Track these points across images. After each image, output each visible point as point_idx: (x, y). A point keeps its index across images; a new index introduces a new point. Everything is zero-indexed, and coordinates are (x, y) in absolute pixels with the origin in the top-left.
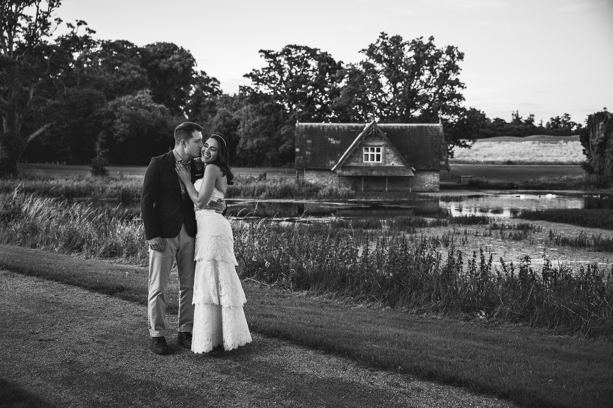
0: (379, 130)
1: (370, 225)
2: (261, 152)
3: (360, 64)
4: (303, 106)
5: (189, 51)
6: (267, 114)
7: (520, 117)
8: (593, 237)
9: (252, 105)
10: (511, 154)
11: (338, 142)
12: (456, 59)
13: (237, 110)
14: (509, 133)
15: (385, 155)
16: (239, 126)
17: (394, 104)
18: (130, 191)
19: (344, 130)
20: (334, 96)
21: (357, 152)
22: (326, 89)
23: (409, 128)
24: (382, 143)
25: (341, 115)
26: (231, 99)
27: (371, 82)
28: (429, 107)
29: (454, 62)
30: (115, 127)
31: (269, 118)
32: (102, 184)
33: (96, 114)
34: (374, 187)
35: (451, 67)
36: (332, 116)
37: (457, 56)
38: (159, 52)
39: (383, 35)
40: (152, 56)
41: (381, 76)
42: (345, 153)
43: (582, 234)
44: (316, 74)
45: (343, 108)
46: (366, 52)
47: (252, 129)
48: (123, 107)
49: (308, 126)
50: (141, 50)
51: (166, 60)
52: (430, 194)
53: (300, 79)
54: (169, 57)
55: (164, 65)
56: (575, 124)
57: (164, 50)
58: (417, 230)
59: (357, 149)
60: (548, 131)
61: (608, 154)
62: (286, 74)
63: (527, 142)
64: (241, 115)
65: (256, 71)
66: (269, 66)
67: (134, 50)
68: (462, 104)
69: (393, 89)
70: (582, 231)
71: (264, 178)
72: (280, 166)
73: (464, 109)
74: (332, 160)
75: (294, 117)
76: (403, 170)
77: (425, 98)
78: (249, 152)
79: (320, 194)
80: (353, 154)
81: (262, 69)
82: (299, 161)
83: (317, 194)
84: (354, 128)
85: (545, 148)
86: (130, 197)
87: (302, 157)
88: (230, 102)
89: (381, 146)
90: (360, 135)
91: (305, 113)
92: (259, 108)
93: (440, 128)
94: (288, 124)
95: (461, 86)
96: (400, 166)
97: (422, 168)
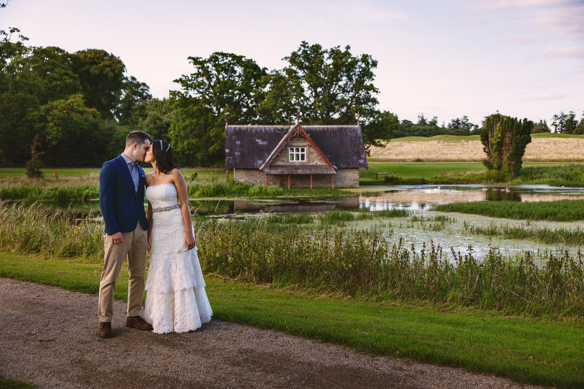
0: (303, 131)
1: (302, 220)
2: (191, 153)
3: (284, 70)
4: (230, 109)
5: (119, 57)
6: (196, 117)
7: (425, 119)
8: (502, 226)
9: (182, 109)
10: (419, 153)
11: (265, 143)
12: (370, 66)
13: (167, 113)
14: (416, 133)
15: (309, 154)
16: (169, 129)
17: (315, 108)
18: (66, 192)
19: (270, 131)
20: (260, 100)
21: (283, 151)
22: (252, 94)
23: (330, 130)
24: (306, 144)
25: (266, 118)
26: (160, 103)
27: (294, 87)
28: (347, 110)
29: (369, 69)
30: (48, 130)
31: (198, 121)
32: (38, 185)
33: (28, 118)
34: (299, 184)
35: (367, 73)
36: (257, 119)
37: (371, 63)
38: (89, 58)
39: (304, 44)
40: (82, 62)
41: (303, 81)
42: (272, 153)
43: (492, 224)
44: (242, 80)
45: (268, 111)
46: (289, 59)
47: (182, 131)
48: (55, 111)
49: (236, 128)
50: (71, 56)
51: (97, 66)
52: (352, 190)
53: (227, 84)
54: (100, 63)
55: (94, 70)
56: (473, 125)
57: (95, 56)
58: (346, 223)
59: (283, 149)
60: (450, 131)
61: (504, 152)
62: (214, 80)
63: (433, 141)
64: (171, 118)
65: (185, 77)
66: (197, 72)
67: (65, 57)
68: (377, 108)
69: (314, 93)
70: (492, 221)
71: (196, 177)
72: (209, 166)
73: (378, 112)
74: (260, 159)
75: (223, 120)
76: (325, 168)
77: (343, 103)
78: (180, 153)
79: (250, 192)
80: (279, 154)
81: (191, 74)
82: (229, 161)
83: (248, 192)
84: (279, 130)
85: (449, 146)
86: (67, 198)
87: (232, 157)
88: (159, 106)
89: (305, 146)
90: (285, 136)
91: (233, 116)
92: (189, 111)
93: (359, 129)
94: (217, 126)
95: (375, 91)
96: (323, 164)
97: (343, 166)
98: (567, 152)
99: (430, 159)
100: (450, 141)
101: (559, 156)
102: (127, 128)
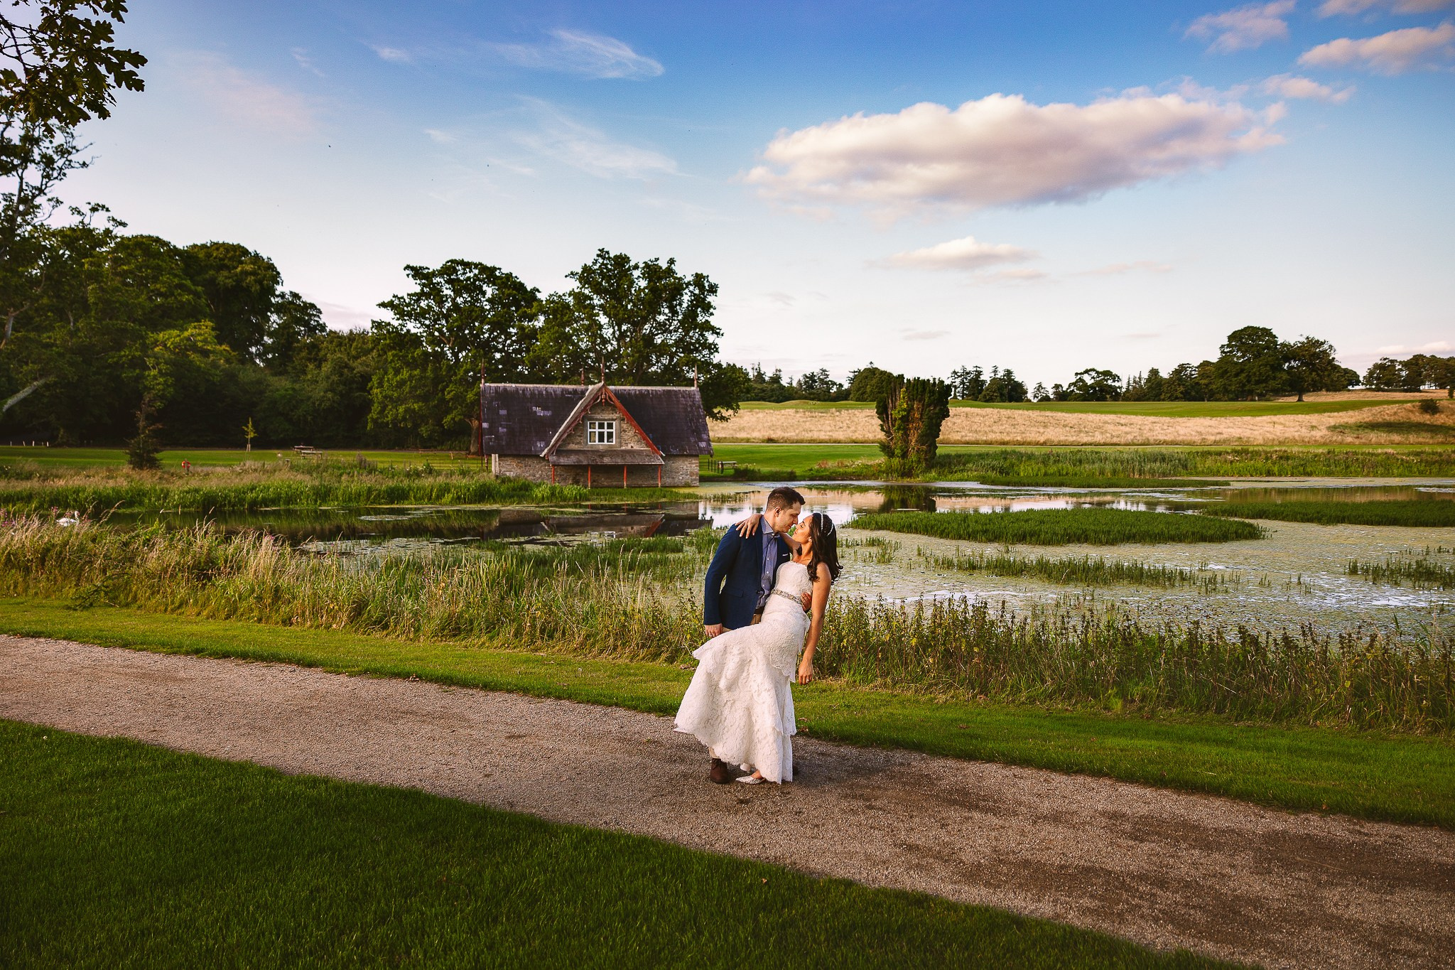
0: (612, 395)
2: (409, 425)
3: (570, 294)
5: (269, 258)
6: (420, 366)
10: (770, 428)
11: (548, 413)
12: (706, 292)
13: (360, 358)
15: (621, 432)
16: (369, 385)
19: (555, 394)
20: (526, 340)
21: (578, 427)
22: (513, 331)
23: (652, 394)
24: (615, 416)
26: (345, 339)
29: (705, 297)
30: (147, 383)
31: (424, 372)
32: (157, 482)
34: (606, 481)
35: (701, 304)
37: (708, 288)
38: (216, 257)
39: (603, 254)
40: (202, 263)
41: (600, 313)
42: (561, 429)
46: (577, 277)
47: (395, 389)
48: (161, 350)
49: (499, 387)
50: (181, 252)
51: (230, 272)
52: (688, 491)
53: (471, 313)
54: (236, 268)
55: (223, 278)
56: (835, 384)
57: (225, 255)
59: (577, 424)
60: (800, 393)
61: (912, 431)
62: (448, 305)
63: (787, 410)
64: (367, 366)
65: (399, 298)
66: (420, 291)
67: (172, 253)
68: (716, 358)
69: (617, 333)
73: (719, 366)
74: (540, 441)
76: (647, 455)
77: (663, 350)
78: (389, 426)
79: (537, 495)
80: (573, 431)
81: (408, 295)
82: (489, 442)
83: (531, 495)
84: (570, 393)
85: (813, 419)
86: (218, 504)
87: (493, 436)
88: (346, 345)
89: (614, 420)
90: (580, 403)
92: (406, 356)
93: (696, 393)
95: (715, 331)
96: (643, 449)
97: (674, 452)
98: (987, 429)
100: (813, 410)
101: (975, 435)
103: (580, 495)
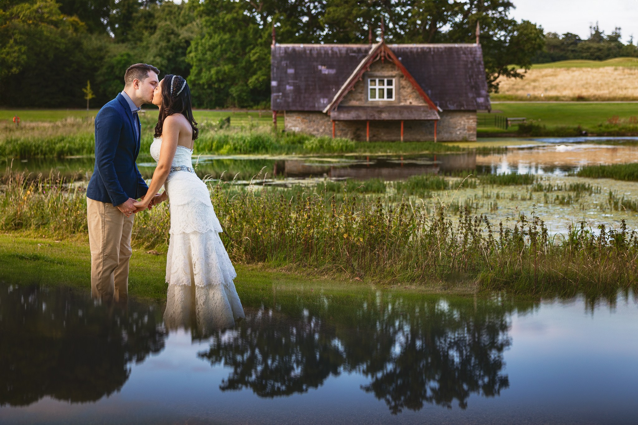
0: (390, 53)
1: (370, 189)
2: (222, 86)
4: (282, 18)
6: (230, 31)
7: (600, 31)
9: (207, 18)
10: (583, 86)
11: (333, 72)
13: (186, 25)
14: (585, 55)
15: (400, 89)
16: (189, 49)
17: (413, 16)
18: (31, 146)
19: (341, 54)
21: (359, 85)
23: (434, 51)
24: (394, 73)
25: (338, 32)
26: (176, 9)
28: (464, 19)
31: (233, 36)
34: (384, 136)
36: (325, 33)
42: (343, 87)
45: (340, 22)
47: (208, 53)
48: (16, 21)
49: (288, 48)
52: (462, 145)
58: (434, 193)
59: (359, 82)
63: (606, 68)
64: (192, 32)
71: (226, 125)
72: (250, 107)
74: (324, 97)
75: (270, 36)
76: (424, 111)
78: (206, 87)
79: (306, 147)
80: (354, 89)
82: (276, 99)
83: (302, 147)
84: (354, 52)
85: (631, 76)
86: (32, 154)
87: (281, 94)
88: (175, 13)
89: (394, 77)
90: (363, 61)
91: (286, 29)
92: (218, 21)
93: (478, 50)
94: (261, 45)
96: (421, 105)
97: (452, 107)
99: (599, 96)
100: (634, 67)
102: (126, 47)
103: (347, 147)
